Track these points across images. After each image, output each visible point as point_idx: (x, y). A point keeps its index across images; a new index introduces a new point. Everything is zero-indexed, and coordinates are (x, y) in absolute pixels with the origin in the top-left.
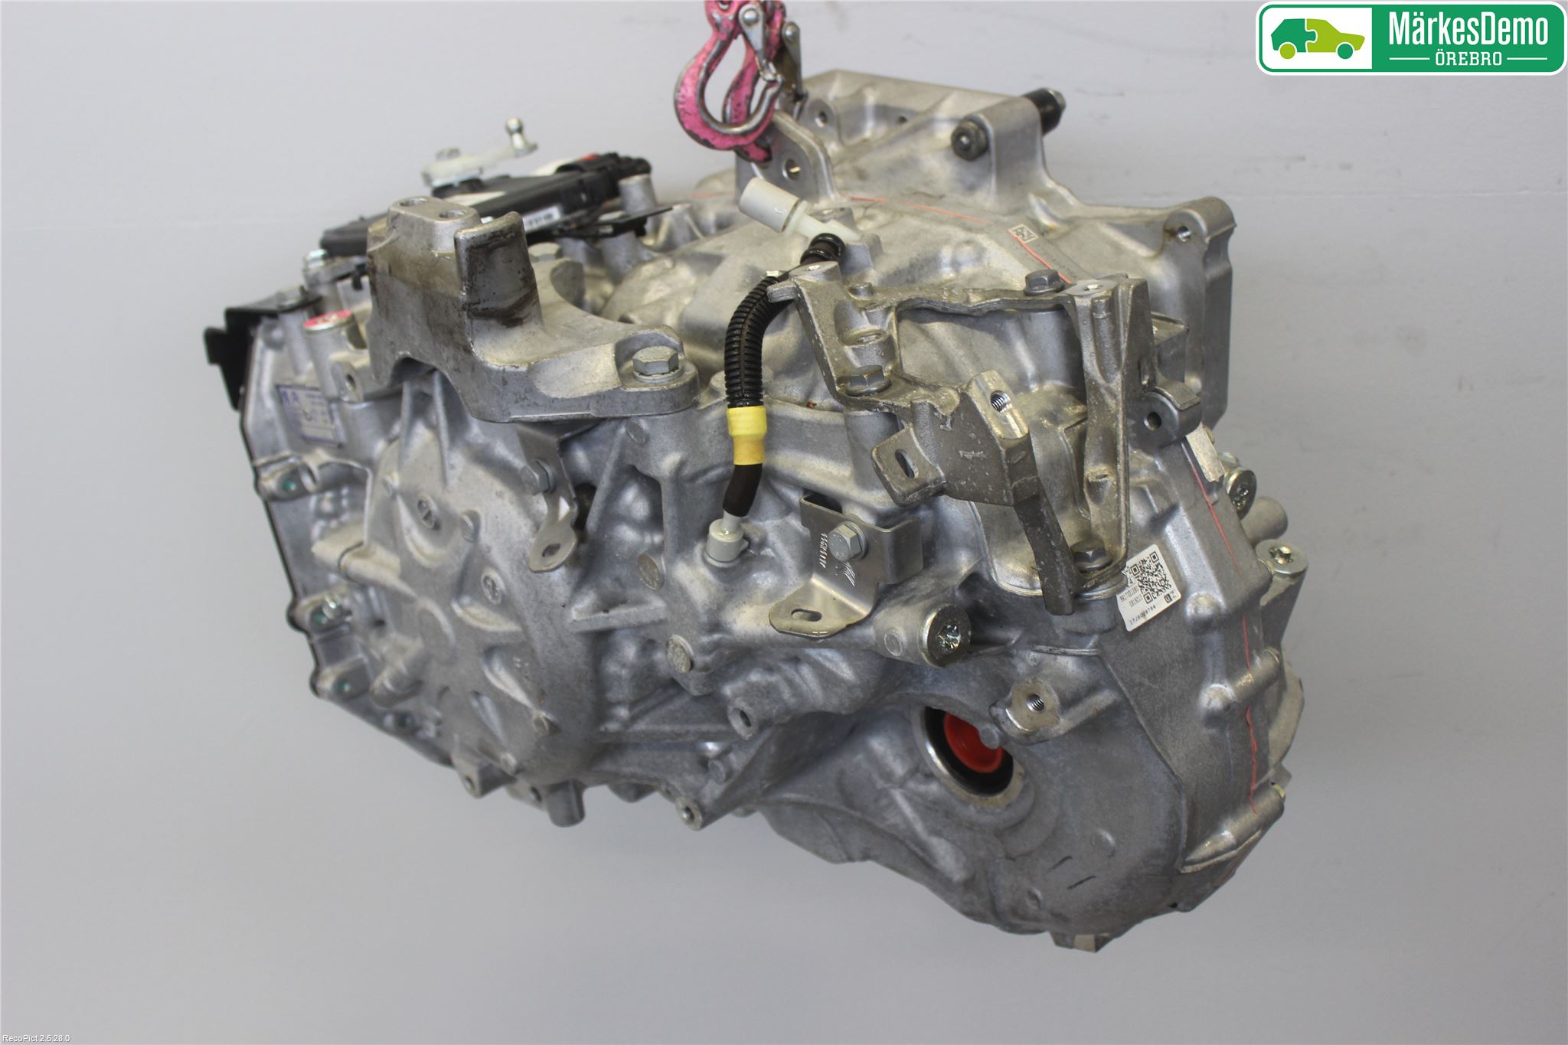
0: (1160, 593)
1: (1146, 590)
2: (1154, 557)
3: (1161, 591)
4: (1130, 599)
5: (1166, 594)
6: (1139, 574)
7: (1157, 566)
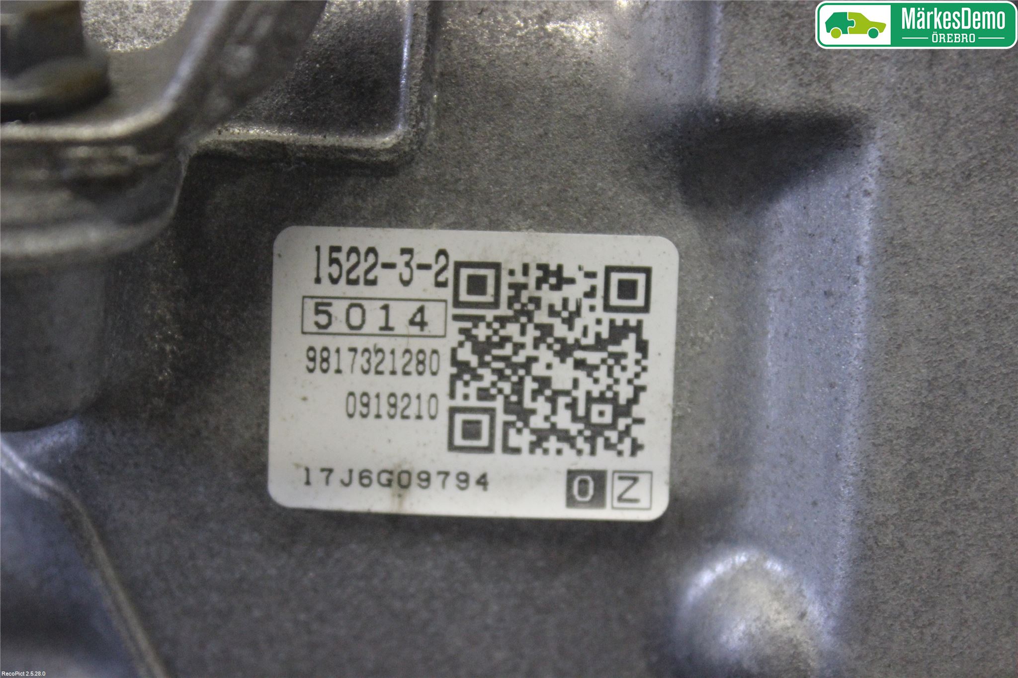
0: (552, 443)
1: (483, 394)
2: (627, 289)
3: (565, 437)
4: (360, 383)
5: (587, 462)
6: (490, 314)
7: (618, 333)
